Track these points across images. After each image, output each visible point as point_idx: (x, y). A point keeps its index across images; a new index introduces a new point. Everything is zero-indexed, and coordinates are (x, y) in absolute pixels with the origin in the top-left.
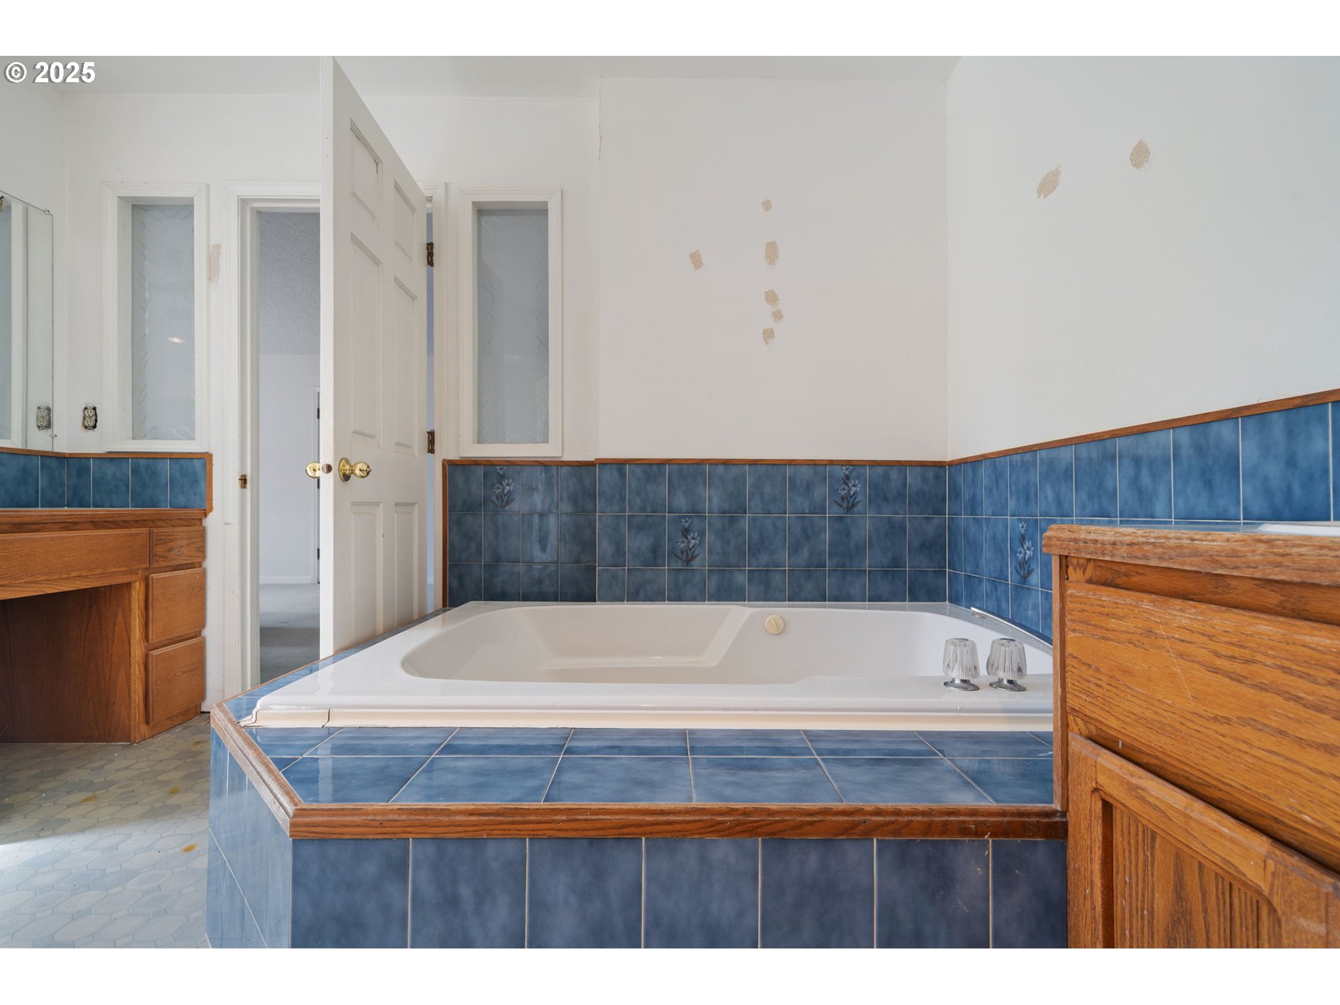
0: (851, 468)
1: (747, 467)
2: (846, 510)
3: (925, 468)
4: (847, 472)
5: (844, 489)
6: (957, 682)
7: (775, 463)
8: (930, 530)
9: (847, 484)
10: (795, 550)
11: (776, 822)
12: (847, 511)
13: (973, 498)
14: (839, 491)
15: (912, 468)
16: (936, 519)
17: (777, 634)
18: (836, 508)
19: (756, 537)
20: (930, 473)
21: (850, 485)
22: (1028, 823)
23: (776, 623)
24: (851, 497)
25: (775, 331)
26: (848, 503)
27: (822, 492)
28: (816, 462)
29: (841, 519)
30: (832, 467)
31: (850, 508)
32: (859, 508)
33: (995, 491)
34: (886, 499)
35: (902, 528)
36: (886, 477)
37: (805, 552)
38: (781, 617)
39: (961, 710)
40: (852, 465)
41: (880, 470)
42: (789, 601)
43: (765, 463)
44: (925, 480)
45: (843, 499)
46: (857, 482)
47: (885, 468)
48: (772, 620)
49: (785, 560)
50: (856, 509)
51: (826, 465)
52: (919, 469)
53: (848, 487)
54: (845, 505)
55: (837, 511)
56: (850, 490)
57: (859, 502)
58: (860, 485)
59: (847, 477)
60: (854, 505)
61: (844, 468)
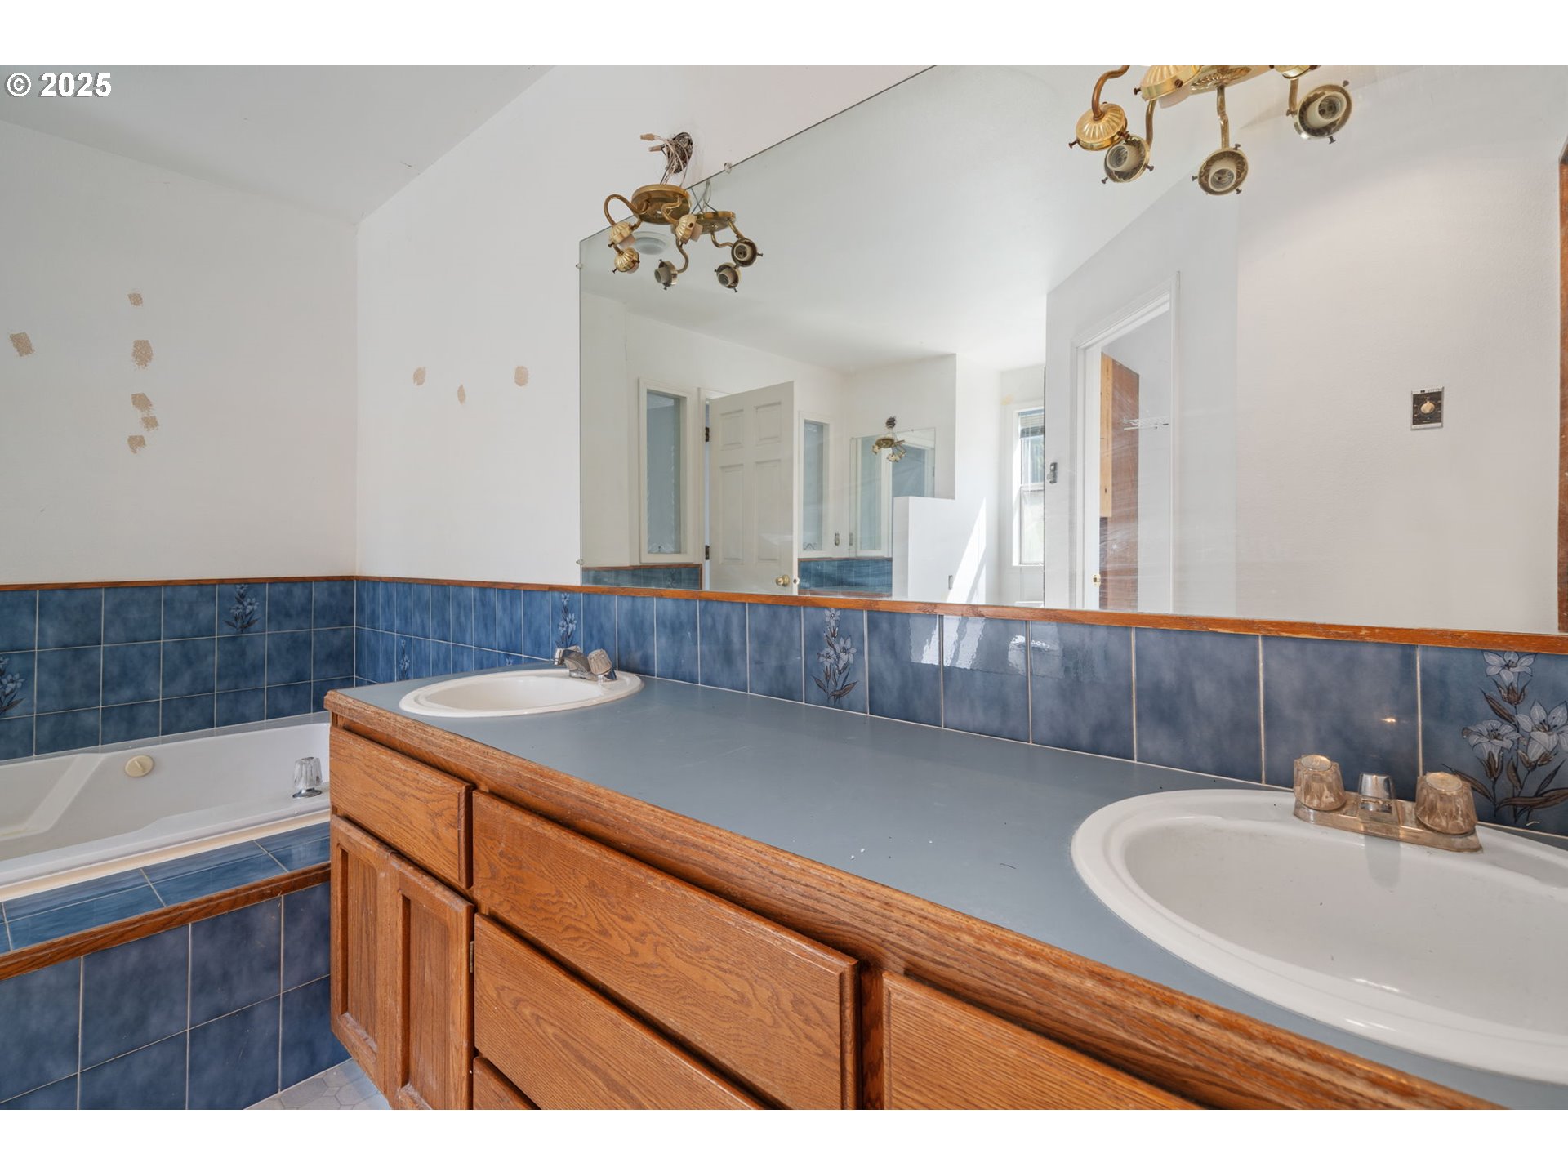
0: (247, 586)
1: (103, 592)
2: (240, 630)
3: (331, 583)
4: (242, 591)
5: (238, 608)
6: (304, 792)
7: (145, 585)
8: (337, 641)
9: (241, 603)
10: (171, 678)
11: (98, 939)
12: (242, 631)
13: (373, 612)
14: (232, 611)
15: (317, 583)
16: (344, 631)
17: (144, 776)
18: (227, 628)
19: (115, 670)
20: (337, 588)
21: (245, 603)
22: (309, 877)
23: (141, 765)
24: (247, 615)
25: (145, 439)
26: (243, 622)
27: (209, 612)
28: (201, 582)
29: (234, 639)
30: (223, 586)
31: (246, 627)
32: (257, 626)
33: (387, 610)
34: (288, 615)
35: (307, 643)
36: (289, 593)
37: (187, 678)
38: (148, 756)
39: (298, 814)
40: (248, 584)
41: (282, 587)
42: (162, 735)
43: (130, 585)
44: (331, 594)
45: (236, 619)
46: (254, 599)
47: (288, 585)
48: (136, 762)
49: (159, 691)
50: (252, 627)
51: (215, 585)
52: (325, 584)
53: (243, 605)
54: (239, 624)
55: (230, 632)
56: (245, 608)
57: (257, 620)
58: (257, 603)
59: (242, 596)
60: (249, 624)
61: (238, 586)
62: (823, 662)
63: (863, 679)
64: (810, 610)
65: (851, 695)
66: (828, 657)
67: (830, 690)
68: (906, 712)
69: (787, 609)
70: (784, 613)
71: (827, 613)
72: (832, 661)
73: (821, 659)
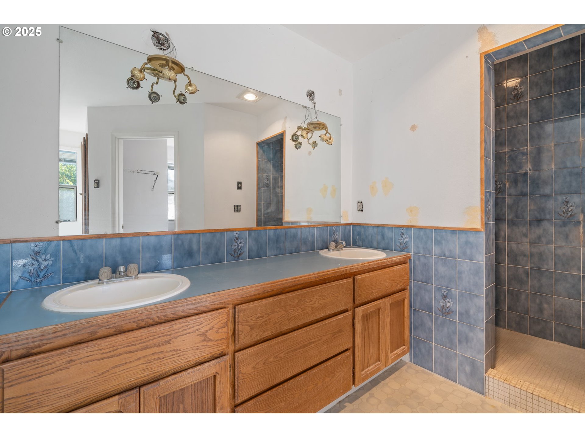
62: (233, 248)
63: (246, 250)
64: (229, 233)
65: (243, 255)
66: (235, 246)
67: (235, 256)
68: (258, 256)
69: (219, 233)
70: (218, 235)
71: (235, 233)
72: (236, 247)
73: (233, 247)
